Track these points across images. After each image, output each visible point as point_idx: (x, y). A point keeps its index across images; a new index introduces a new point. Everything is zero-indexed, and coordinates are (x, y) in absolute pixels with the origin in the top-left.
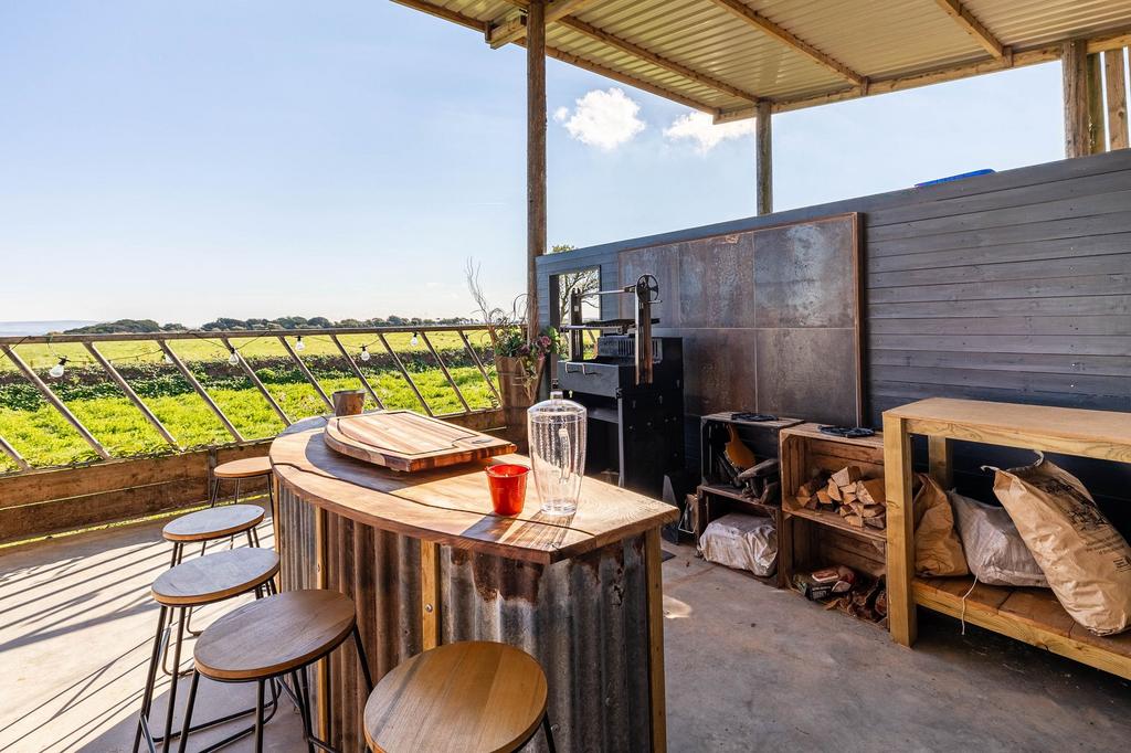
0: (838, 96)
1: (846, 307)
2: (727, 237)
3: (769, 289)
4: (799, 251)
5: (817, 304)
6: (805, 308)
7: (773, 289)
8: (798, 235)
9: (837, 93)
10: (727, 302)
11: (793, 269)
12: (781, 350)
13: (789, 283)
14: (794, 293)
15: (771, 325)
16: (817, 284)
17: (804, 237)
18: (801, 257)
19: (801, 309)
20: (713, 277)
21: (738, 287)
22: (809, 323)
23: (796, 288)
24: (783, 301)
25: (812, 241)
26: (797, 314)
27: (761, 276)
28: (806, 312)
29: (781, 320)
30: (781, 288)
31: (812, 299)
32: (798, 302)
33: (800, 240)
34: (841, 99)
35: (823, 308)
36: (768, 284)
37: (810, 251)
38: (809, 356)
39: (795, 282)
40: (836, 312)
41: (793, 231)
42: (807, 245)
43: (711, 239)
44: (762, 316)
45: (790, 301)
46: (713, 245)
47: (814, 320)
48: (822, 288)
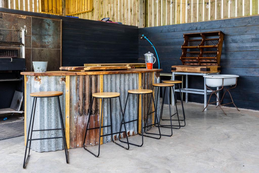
1: (59, 43)
2: (21, 16)
3: (37, 36)
4: (47, 27)
5: (51, 42)
6: (48, 43)
11: (45, 31)
12: (40, 55)
14: (45, 38)
15: (37, 47)
16: (52, 36)
19: (47, 43)
23: (46, 37)
24: (41, 40)
25: (51, 24)
26: (46, 44)
27: (34, 31)
29: (40, 46)
30: (41, 36)
31: (50, 40)
32: (46, 41)
33: (47, 23)
35: (53, 43)
36: (36, 34)
37: (50, 27)
40: (56, 44)
41: (45, 20)
42: (49, 25)
43: (14, 15)
44: (35, 44)
45: (44, 41)
46: (15, 17)
47: (50, 46)
48: (53, 38)
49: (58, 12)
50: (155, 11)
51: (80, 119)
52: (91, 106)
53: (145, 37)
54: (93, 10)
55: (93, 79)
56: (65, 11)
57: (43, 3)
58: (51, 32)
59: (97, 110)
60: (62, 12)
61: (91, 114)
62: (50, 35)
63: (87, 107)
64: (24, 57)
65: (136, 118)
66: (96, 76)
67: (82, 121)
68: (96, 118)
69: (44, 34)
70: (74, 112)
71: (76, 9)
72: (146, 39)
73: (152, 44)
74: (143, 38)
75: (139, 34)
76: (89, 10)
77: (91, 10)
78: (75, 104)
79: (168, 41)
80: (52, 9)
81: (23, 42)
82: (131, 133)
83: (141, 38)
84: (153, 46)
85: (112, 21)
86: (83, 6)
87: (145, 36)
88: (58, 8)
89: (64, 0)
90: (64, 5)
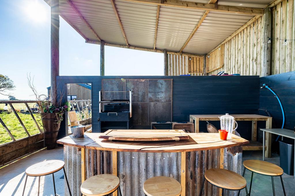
0: (123, 46)
1: (170, 98)
2: (141, 80)
3: (152, 93)
4: (160, 86)
5: (164, 97)
6: (161, 98)
7: (153, 93)
8: (160, 82)
9: (122, 45)
10: (141, 96)
11: (158, 89)
12: (155, 107)
13: (157, 92)
14: (159, 95)
15: (152, 101)
16: (164, 93)
17: (161, 82)
18: (160, 87)
19: (160, 98)
20: (137, 90)
21: (144, 92)
22: (162, 101)
23: (159, 93)
24: (156, 96)
25: (163, 83)
26: (159, 99)
27: (151, 90)
28: (161, 99)
29: (155, 100)
30: (155, 93)
31: (163, 96)
32: (159, 97)
33: (160, 83)
34: (123, 47)
35: (165, 98)
36: (152, 92)
37: (163, 86)
38: (162, 108)
39: (159, 92)
40: (168, 99)
41: (159, 81)
42: (162, 84)
43: (136, 80)
44: (150, 99)
45: (158, 96)
46: (137, 81)
47: (163, 101)
48: (165, 94)
49: (200, 71)
53: (267, 87)
54: (223, 66)
55: (105, 154)
56: (205, 70)
57: (190, 67)
58: (163, 90)
60: (204, 71)
69: (158, 91)
71: (213, 67)
72: (267, 88)
73: (275, 94)
74: (264, 87)
75: (261, 83)
76: (220, 66)
77: (222, 66)
80: (196, 70)
83: (262, 87)
84: (277, 97)
85: (228, 74)
86: (217, 64)
87: (266, 85)
88: (201, 69)
89: (205, 62)
90: (205, 66)
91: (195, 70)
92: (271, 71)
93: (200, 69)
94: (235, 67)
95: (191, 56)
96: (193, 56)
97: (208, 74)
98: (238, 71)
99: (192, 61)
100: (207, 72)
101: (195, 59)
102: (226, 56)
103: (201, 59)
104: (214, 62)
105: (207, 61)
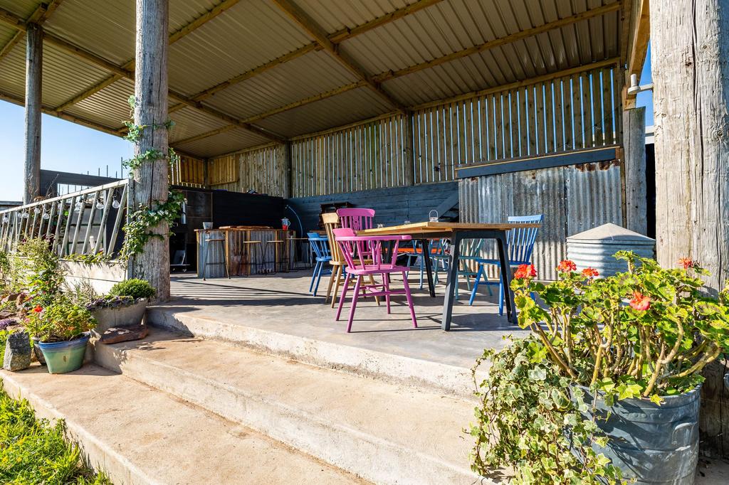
4: (200, 199)
11: (198, 203)
14: (198, 209)
16: (204, 207)
19: (200, 213)
23: (199, 207)
25: (203, 197)
32: (199, 211)
33: (200, 196)
37: (202, 199)
41: (198, 193)
44: (189, 213)
49: (199, 182)
50: (299, 183)
51: (235, 258)
52: (242, 250)
53: (290, 207)
54: (239, 180)
55: (243, 233)
56: (207, 181)
57: (183, 172)
58: (203, 204)
59: (246, 253)
60: (205, 182)
61: (242, 255)
62: (202, 206)
63: (240, 250)
64: (185, 223)
65: (273, 260)
66: (245, 231)
67: (236, 259)
68: (246, 258)
69: (198, 205)
70: (231, 254)
71: (220, 179)
72: (290, 209)
73: (296, 213)
74: (288, 208)
76: (234, 180)
77: (237, 180)
78: (232, 249)
79: (310, 210)
80: (193, 179)
81: (184, 211)
82: (270, 271)
83: (286, 208)
84: (297, 215)
88: (200, 177)
89: (207, 169)
90: (206, 175)
91: (191, 178)
92: (290, 194)
93: (198, 178)
94: (254, 184)
95: (185, 156)
96: (188, 157)
97: (210, 186)
98: (259, 189)
99: (186, 164)
100: (209, 184)
101: (190, 161)
102: (242, 169)
103: (199, 163)
104: (223, 172)
105: (209, 168)
